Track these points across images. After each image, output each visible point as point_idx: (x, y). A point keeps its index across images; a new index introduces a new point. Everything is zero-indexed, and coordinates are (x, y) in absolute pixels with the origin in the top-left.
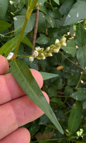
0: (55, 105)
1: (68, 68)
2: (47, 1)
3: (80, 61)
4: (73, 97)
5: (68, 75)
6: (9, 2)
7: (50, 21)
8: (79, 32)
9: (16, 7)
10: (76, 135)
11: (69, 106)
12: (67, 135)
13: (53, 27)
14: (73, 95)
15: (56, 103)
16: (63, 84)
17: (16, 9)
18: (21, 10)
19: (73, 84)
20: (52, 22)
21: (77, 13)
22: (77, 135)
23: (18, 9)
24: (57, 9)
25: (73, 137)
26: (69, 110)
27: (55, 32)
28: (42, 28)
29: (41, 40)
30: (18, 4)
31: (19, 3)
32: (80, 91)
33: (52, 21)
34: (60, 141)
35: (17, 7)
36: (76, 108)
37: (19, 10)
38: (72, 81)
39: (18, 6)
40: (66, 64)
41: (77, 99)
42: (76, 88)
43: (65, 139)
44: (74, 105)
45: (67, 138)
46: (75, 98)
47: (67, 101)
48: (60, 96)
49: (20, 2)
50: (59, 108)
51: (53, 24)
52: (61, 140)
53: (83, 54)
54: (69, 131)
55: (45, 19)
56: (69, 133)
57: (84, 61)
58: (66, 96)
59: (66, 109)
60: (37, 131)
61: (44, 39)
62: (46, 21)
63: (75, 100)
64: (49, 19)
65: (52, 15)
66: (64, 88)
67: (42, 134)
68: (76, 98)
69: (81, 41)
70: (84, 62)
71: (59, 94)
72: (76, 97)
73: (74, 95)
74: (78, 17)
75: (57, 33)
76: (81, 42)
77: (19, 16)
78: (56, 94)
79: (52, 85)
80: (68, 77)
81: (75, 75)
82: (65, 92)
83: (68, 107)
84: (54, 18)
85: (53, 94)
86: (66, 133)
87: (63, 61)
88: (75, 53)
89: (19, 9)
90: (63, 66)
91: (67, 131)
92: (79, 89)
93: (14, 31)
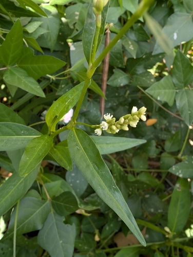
0: (145, 186)
1: (165, 122)
2: (123, 14)
3: (182, 112)
4: (173, 172)
5: (165, 132)
6: (61, 21)
7: (130, 47)
8: (178, 63)
9: (72, 27)
10: (184, 235)
11: (170, 186)
12: (167, 236)
13: (135, 58)
14: (174, 169)
15: (146, 184)
16: (157, 150)
17: (72, 31)
18: (81, 32)
19: (175, 149)
20: (132, 49)
21: (174, 32)
22: (186, 236)
23: (75, 31)
24: (141, 26)
25: (178, 240)
26: (170, 192)
27: (140, 65)
28: (116, 60)
29: (116, 80)
30: (76, 23)
31: (77, 21)
32: (186, 162)
33: (133, 47)
34: (157, 247)
35: (74, 27)
36: (180, 190)
37: (77, 33)
38: (173, 144)
39: (76, 25)
40: (161, 115)
41: (181, 176)
42: (180, 156)
43: (164, 244)
44: (178, 185)
45: (167, 241)
46: (177, 174)
47: (166, 177)
48: (153, 170)
49: (79, 19)
50: (153, 190)
51: (135, 52)
52: (157, 245)
53: (187, 100)
54: (171, 230)
55: (121, 45)
56: (170, 232)
57: (190, 112)
58: (163, 169)
59: (165, 191)
60: (117, 231)
61: (121, 78)
62: (123, 47)
63: (178, 177)
64: (128, 44)
65: (133, 36)
66: (159, 156)
67: (126, 235)
68: (179, 174)
69: (182, 78)
70: (190, 114)
71: (151, 167)
72: (180, 172)
73: (176, 169)
74: (177, 39)
75: (142, 66)
76: (183, 80)
77: (77, 43)
78: (147, 166)
79: (139, 151)
80: (165, 136)
81: (177, 133)
82: (161, 162)
83: (168, 188)
84: (136, 40)
85: (141, 167)
86: (166, 234)
87: (157, 110)
88: (173, 99)
89: (77, 30)
90: (156, 118)
91: (167, 229)
92: (184, 159)
93: (71, 69)
